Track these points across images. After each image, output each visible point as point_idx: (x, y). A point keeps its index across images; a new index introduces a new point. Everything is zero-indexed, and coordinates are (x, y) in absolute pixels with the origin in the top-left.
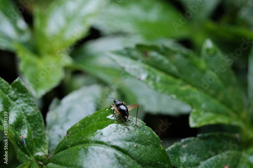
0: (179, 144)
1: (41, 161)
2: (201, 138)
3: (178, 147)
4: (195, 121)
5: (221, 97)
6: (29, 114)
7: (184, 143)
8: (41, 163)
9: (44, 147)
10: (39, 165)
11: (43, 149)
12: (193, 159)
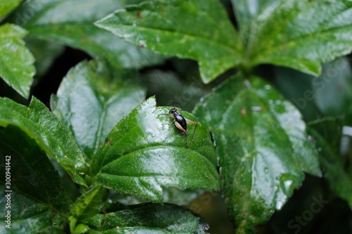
0: (200, 104)
1: (82, 171)
2: (217, 91)
3: (200, 108)
4: (207, 76)
5: (216, 36)
6: (55, 130)
7: (204, 102)
8: (82, 173)
9: (79, 157)
10: (81, 176)
11: (79, 159)
12: (216, 114)
